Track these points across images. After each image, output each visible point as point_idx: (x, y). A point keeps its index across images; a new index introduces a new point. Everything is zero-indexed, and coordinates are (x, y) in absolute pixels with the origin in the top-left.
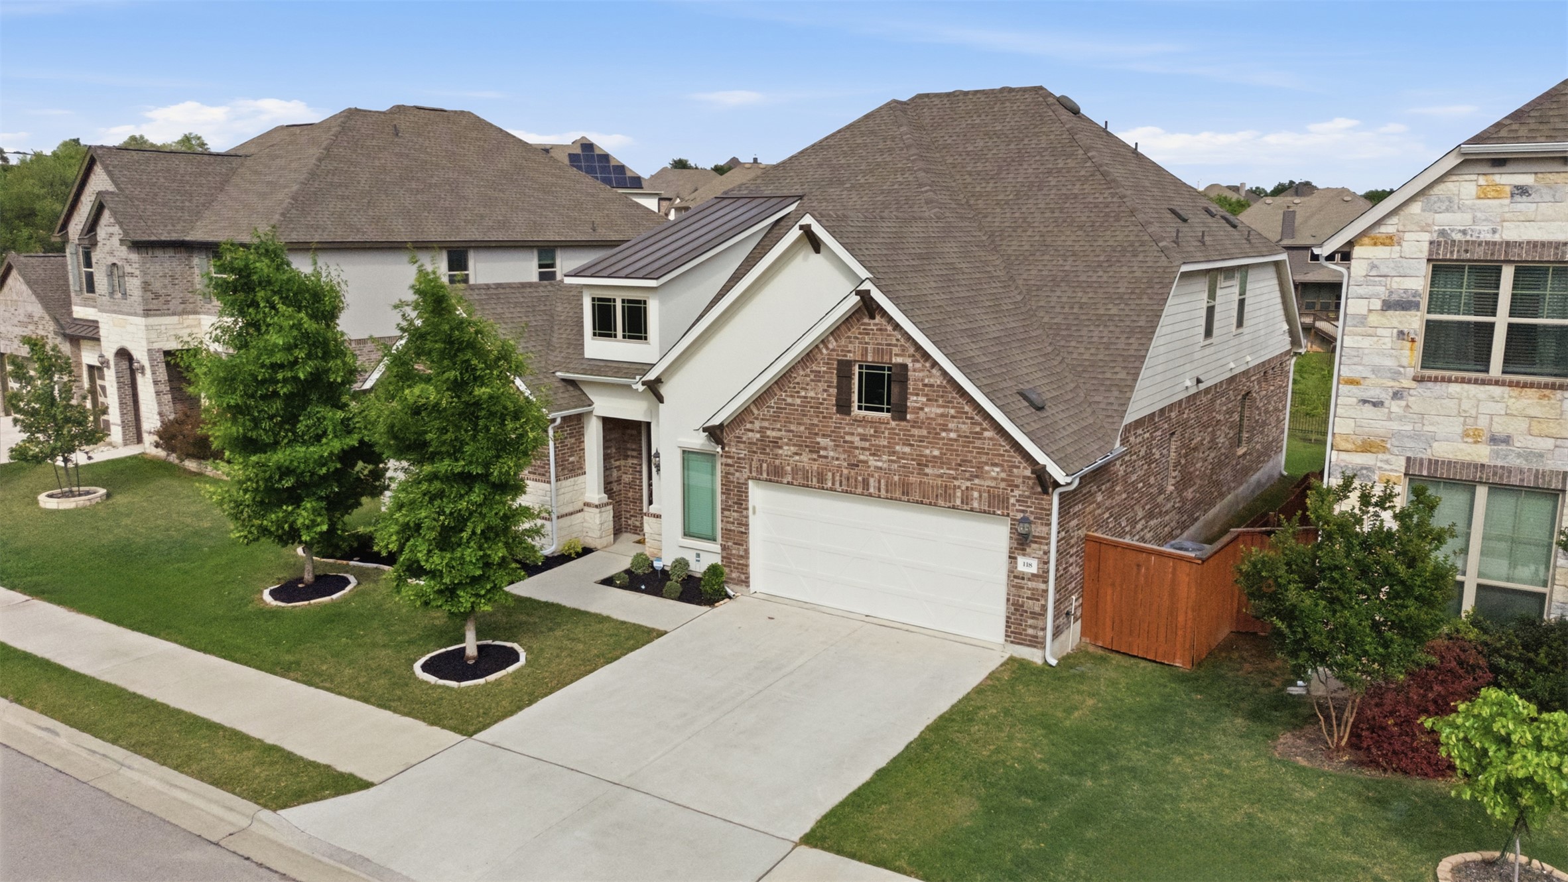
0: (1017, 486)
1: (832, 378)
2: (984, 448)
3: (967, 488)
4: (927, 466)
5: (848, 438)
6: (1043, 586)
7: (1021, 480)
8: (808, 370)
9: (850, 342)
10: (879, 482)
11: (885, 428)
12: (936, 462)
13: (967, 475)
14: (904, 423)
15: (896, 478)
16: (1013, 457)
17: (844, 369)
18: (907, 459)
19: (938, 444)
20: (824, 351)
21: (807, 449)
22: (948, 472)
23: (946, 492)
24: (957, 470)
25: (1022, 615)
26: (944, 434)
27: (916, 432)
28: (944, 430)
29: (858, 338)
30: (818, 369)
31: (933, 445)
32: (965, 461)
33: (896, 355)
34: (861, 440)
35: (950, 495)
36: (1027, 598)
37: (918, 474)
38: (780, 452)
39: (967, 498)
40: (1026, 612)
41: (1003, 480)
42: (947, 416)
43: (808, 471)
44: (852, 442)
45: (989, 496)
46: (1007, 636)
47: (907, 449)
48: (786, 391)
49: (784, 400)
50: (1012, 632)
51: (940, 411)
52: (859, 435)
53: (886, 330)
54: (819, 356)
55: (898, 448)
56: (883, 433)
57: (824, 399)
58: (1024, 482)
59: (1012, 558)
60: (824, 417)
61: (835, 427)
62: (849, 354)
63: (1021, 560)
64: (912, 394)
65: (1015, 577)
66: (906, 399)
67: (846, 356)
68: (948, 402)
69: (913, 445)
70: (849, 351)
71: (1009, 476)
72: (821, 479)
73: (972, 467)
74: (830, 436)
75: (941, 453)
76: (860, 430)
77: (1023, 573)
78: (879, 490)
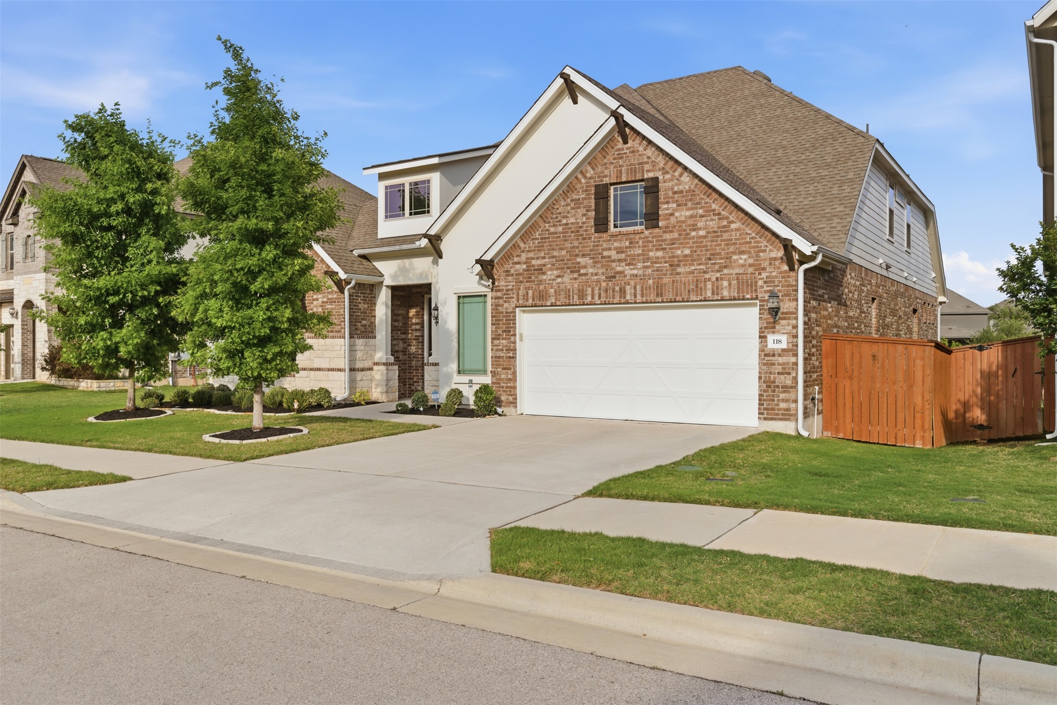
0: (764, 269)
1: (590, 202)
2: (731, 240)
3: (717, 279)
4: (678, 265)
5: (605, 253)
6: (793, 359)
7: (767, 263)
8: (569, 200)
9: (606, 168)
10: (635, 288)
11: (640, 238)
12: (687, 261)
13: (717, 267)
14: (657, 230)
15: (651, 282)
16: (758, 242)
17: (601, 193)
18: (661, 263)
19: (688, 243)
20: (583, 181)
21: (569, 271)
22: (698, 267)
23: (697, 287)
24: (707, 264)
25: (774, 391)
26: (694, 234)
27: (668, 236)
28: (694, 230)
29: (613, 163)
30: (577, 197)
31: (684, 245)
32: (713, 254)
33: (648, 171)
34: (618, 253)
35: (701, 289)
36: (779, 373)
37: (671, 274)
38: (544, 277)
39: (717, 288)
40: (778, 387)
41: (750, 265)
42: (695, 216)
43: (569, 291)
44: (609, 257)
45: (738, 282)
46: (760, 414)
47: (660, 254)
48: (549, 222)
49: (548, 230)
50: (765, 409)
51: (688, 213)
52: (616, 248)
53: (638, 151)
54: (578, 186)
55: (651, 254)
56: (638, 242)
57: (583, 223)
58: (770, 264)
59: (763, 337)
60: (584, 239)
61: (594, 246)
62: (605, 179)
63: (771, 338)
64: (663, 203)
65: (766, 355)
66: (658, 208)
67: (602, 181)
68: (697, 204)
69: (665, 249)
70: (605, 176)
71: (757, 260)
72: (582, 294)
73: (721, 259)
74: (589, 255)
75: (691, 251)
76: (616, 244)
77: (774, 350)
78: (635, 296)
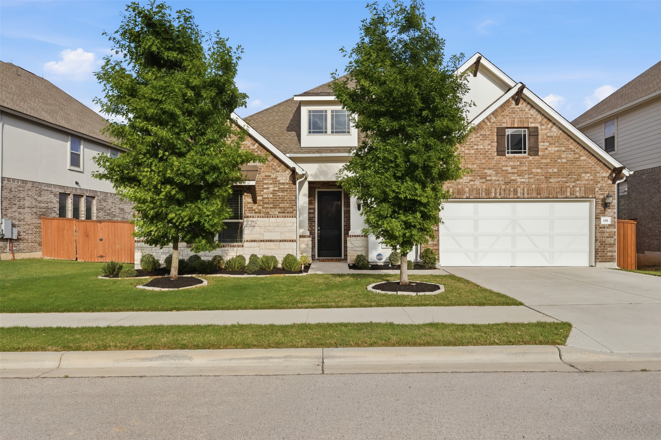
0: (599, 182)
1: (493, 137)
2: (581, 165)
3: (573, 186)
4: (550, 178)
5: (504, 168)
6: (613, 230)
7: (600, 179)
8: (479, 134)
9: (504, 118)
10: (523, 190)
11: (526, 161)
12: (556, 175)
13: (573, 180)
14: (537, 157)
15: (534, 186)
16: (595, 168)
17: (501, 132)
18: (540, 176)
19: (556, 166)
20: (488, 124)
21: (479, 178)
22: (562, 179)
23: (561, 190)
24: (567, 178)
25: (604, 247)
26: (559, 161)
27: (544, 161)
28: (560, 159)
29: (509, 116)
30: (485, 133)
31: (553, 166)
32: (571, 173)
33: (531, 123)
34: (512, 168)
35: (564, 191)
36: (607, 237)
37: (546, 183)
38: (461, 181)
39: (573, 191)
40: (607, 244)
41: (591, 180)
42: (560, 151)
43: (479, 189)
44: (506, 170)
45: (585, 189)
46: (595, 259)
47: (539, 171)
48: (464, 147)
49: (463, 152)
50: (598, 257)
51: (556, 149)
52: (511, 166)
53: (525, 110)
54: (485, 127)
55: (534, 170)
56: (525, 163)
57: (489, 149)
58: (602, 180)
59: (598, 218)
60: (489, 159)
61: (496, 163)
62: (503, 124)
63: (603, 219)
64: (540, 142)
65: (600, 228)
66: (538, 145)
67: (501, 125)
68: (561, 144)
69: (542, 168)
70: (504, 123)
71: (595, 177)
72: (488, 192)
73: (575, 175)
74: (493, 169)
75: (558, 170)
76: (511, 163)
77: (604, 225)
78: (523, 194)
